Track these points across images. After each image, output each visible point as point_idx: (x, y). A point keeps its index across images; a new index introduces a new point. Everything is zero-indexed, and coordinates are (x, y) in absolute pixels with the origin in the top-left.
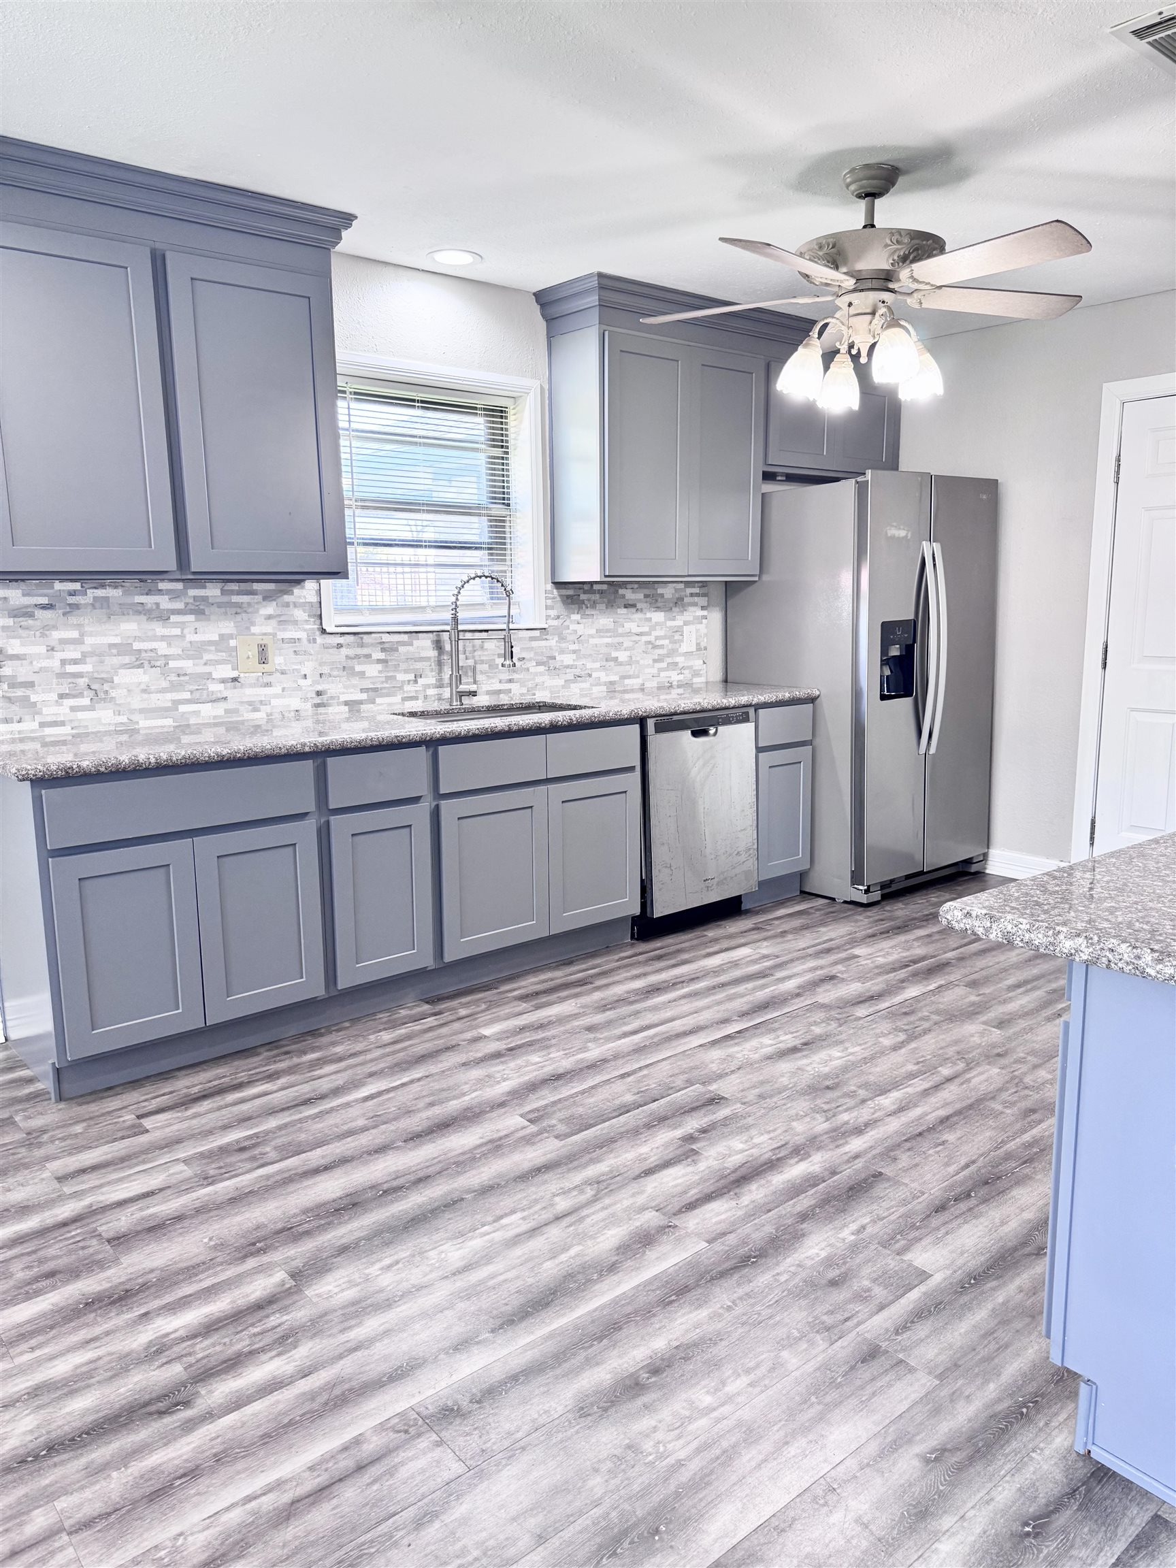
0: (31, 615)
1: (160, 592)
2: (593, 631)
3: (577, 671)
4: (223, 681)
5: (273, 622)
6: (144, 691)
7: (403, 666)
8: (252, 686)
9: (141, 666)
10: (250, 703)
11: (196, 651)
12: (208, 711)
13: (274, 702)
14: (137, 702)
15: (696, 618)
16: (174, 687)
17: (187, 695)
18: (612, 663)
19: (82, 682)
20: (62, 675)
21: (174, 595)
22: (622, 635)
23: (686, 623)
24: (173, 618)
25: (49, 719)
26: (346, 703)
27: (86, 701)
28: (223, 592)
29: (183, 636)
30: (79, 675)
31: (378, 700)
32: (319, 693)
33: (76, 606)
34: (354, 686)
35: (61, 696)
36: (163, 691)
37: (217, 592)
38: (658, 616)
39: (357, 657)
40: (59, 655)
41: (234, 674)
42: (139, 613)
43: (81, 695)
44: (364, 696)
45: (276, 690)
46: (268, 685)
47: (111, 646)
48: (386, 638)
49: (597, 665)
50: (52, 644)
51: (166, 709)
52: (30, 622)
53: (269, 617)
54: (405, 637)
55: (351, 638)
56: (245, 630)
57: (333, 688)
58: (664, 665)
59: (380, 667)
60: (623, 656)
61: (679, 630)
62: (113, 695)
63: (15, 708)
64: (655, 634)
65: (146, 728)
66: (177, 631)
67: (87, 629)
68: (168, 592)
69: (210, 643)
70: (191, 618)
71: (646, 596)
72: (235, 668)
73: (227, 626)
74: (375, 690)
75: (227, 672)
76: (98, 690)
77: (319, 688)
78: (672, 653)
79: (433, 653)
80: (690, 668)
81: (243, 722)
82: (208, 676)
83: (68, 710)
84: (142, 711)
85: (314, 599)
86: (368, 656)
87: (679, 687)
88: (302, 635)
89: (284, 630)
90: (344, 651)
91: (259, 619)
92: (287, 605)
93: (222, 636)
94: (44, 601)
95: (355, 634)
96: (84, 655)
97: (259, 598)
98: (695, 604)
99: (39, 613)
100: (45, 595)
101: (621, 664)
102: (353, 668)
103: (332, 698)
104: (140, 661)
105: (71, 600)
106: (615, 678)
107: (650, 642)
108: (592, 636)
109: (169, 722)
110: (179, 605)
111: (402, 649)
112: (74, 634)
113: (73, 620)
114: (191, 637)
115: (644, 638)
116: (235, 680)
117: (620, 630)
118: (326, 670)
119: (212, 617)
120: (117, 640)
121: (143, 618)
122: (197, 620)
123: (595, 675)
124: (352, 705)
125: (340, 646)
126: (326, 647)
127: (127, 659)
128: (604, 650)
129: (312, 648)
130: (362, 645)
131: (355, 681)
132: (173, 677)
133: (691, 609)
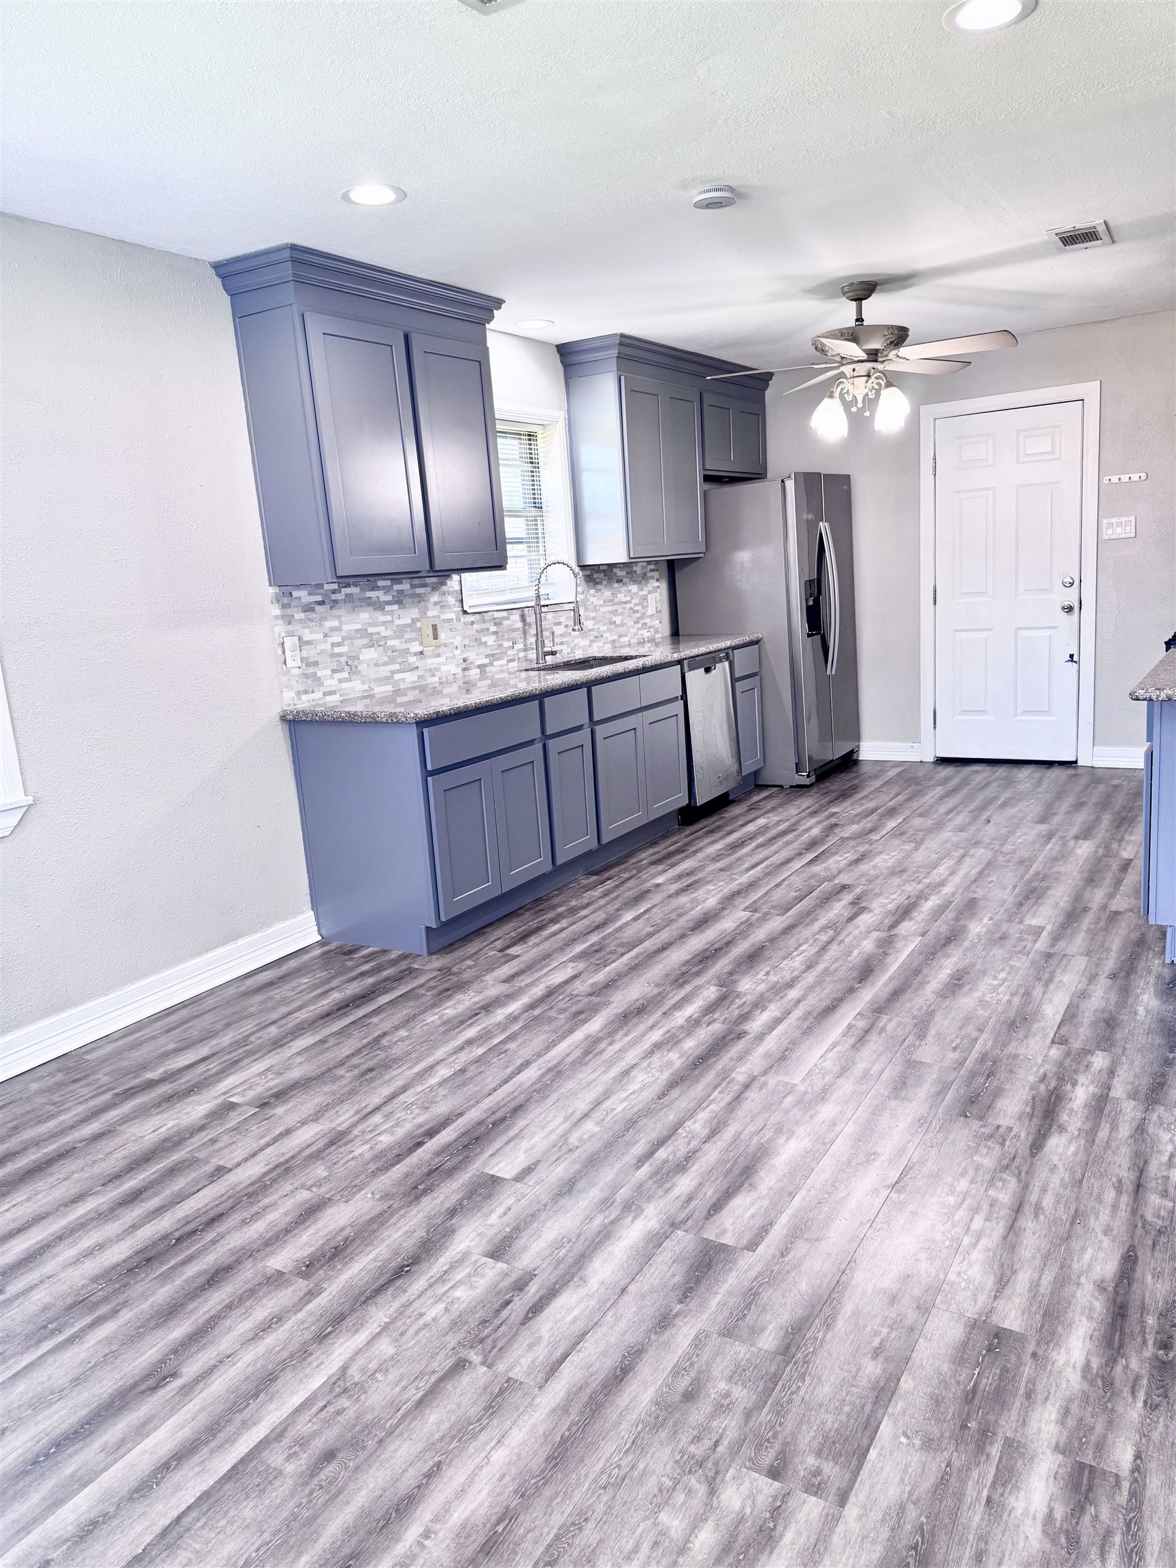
0: (312, 610)
1: (378, 588)
2: (601, 602)
3: (595, 634)
4: (416, 654)
5: (438, 607)
6: (376, 665)
7: (506, 636)
8: (431, 657)
9: (373, 646)
10: (430, 670)
11: (400, 632)
12: (410, 677)
13: (443, 668)
14: (372, 673)
15: (654, 588)
16: (391, 661)
17: (397, 667)
18: (613, 626)
19: (343, 659)
20: (333, 655)
21: (387, 590)
22: (616, 604)
23: (649, 592)
24: (388, 608)
25: (328, 689)
26: (479, 667)
27: (345, 675)
28: (413, 586)
29: (392, 622)
30: (340, 655)
31: (495, 663)
32: (465, 660)
33: (336, 602)
34: (482, 653)
35: (334, 671)
36: (385, 664)
37: (408, 586)
38: (634, 588)
39: (482, 630)
40: (330, 640)
41: (420, 648)
42: (369, 605)
43: (342, 670)
44: (487, 661)
45: (442, 659)
46: (438, 655)
47: (357, 631)
48: (497, 615)
49: (605, 628)
50: (327, 631)
51: (388, 678)
52: (314, 615)
53: (436, 604)
54: (505, 614)
55: (477, 616)
56: (423, 613)
57: (472, 655)
58: (640, 625)
59: (494, 637)
60: (618, 619)
61: (645, 598)
62: (360, 668)
63: (309, 682)
64: (633, 601)
65: (380, 693)
66: (389, 618)
67: (343, 619)
68: (384, 588)
69: (407, 625)
70: (396, 607)
71: (628, 573)
72: (421, 644)
73: (414, 612)
74: (493, 655)
75: (415, 647)
76: (350, 665)
77: (465, 656)
78: (644, 616)
79: (520, 625)
80: (653, 626)
81: (426, 686)
82: (407, 651)
83: (337, 682)
84: (377, 680)
85: (457, 588)
86: (488, 629)
87: (648, 642)
88: (452, 616)
89: (444, 613)
90: (476, 626)
91: (430, 606)
92: (444, 593)
93: (413, 620)
94: (319, 598)
95: (479, 613)
96: (343, 639)
97: (429, 589)
98: (652, 578)
99: (318, 608)
100: (320, 594)
101: (617, 626)
102: (480, 639)
103: (471, 663)
104: (374, 642)
105: (334, 597)
106: (615, 637)
107: (631, 609)
108: (601, 606)
109: (389, 688)
110: (389, 598)
111: (505, 623)
112: (335, 623)
113: (335, 612)
114: (398, 622)
115: (628, 606)
116: (421, 653)
117: (616, 600)
118: (467, 642)
119: (407, 606)
120: (358, 627)
121: (372, 608)
122: (400, 608)
123: (605, 635)
124: (482, 667)
125: (473, 623)
126: (465, 624)
127: (365, 641)
128: (608, 616)
129: (459, 626)
130: (484, 622)
131: (482, 649)
132: (390, 653)
133: (651, 581)
